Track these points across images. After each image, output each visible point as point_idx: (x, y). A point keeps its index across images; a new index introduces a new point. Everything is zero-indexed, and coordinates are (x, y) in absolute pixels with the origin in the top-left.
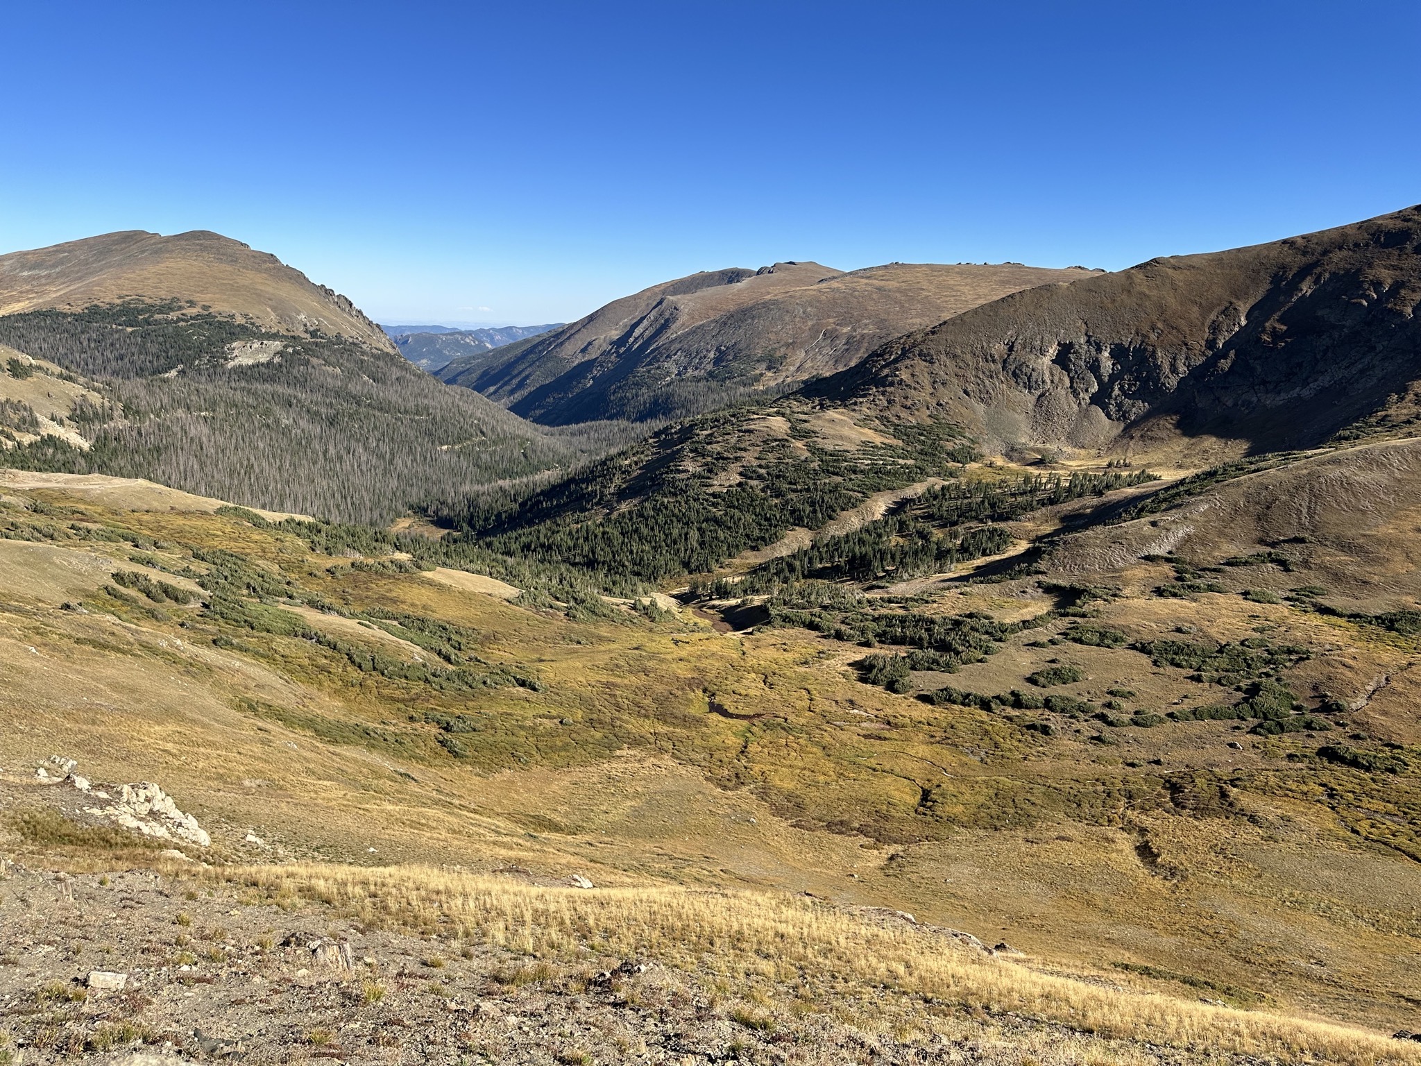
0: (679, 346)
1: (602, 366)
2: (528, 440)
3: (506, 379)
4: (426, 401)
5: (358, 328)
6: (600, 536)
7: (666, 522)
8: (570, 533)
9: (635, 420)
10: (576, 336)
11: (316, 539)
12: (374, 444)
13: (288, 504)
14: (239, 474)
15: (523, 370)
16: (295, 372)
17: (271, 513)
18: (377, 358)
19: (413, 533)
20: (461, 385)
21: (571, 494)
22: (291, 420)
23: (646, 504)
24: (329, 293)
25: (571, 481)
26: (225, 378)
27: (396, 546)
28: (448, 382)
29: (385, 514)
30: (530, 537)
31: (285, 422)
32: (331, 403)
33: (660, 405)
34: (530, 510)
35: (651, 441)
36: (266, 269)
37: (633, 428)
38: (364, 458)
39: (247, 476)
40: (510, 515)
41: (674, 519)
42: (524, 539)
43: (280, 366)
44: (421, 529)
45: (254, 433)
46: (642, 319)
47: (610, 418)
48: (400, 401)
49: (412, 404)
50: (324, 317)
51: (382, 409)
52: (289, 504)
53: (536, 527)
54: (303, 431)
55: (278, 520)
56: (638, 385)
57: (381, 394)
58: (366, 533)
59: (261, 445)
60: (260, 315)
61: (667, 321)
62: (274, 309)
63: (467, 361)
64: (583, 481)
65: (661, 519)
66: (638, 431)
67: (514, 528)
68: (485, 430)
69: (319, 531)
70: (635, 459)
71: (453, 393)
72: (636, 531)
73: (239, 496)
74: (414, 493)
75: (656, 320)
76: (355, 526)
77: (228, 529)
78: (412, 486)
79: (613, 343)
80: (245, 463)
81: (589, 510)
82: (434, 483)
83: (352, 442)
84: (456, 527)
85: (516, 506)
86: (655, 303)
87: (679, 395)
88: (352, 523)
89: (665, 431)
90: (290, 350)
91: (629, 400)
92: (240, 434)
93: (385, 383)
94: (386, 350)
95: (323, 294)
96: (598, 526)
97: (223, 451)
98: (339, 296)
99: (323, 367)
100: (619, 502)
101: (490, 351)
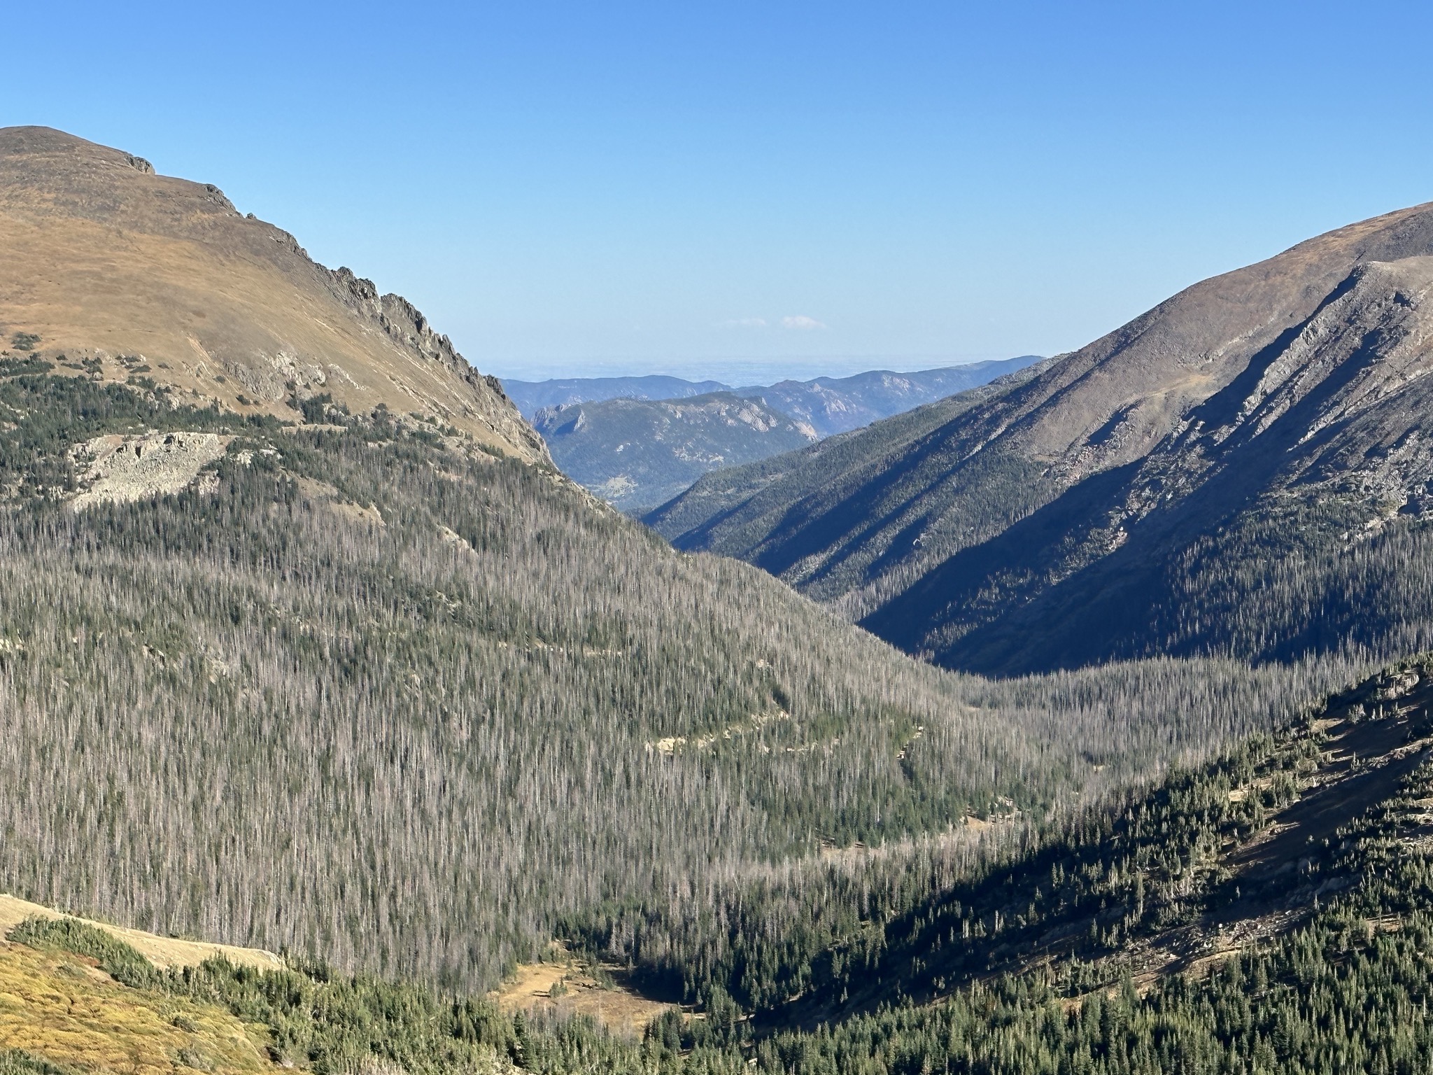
0: (1408, 417)
1: (1155, 485)
2: (918, 720)
3: (856, 532)
4: (618, 604)
5: (435, 390)
6: (1147, 1039)
7: (1371, 1001)
8: (1048, 1029)
9: (1266, 657)
10: (1079, 395)
11: (285, 1023)
12: (465, 735)
13: (213, 912)
14: (82, 821)
15: (910, 503)
16: (254, 519)
17: (164, 942)
18: (484, 475)
19: (564, 1013)
20: (721, 552)
21: (1052, 896)
22: (237, 664)
23: (1303, 938)
24: (363, 290)
25: (1054, 853)
26: (63, 542)
27: (512, 1052)
28: (687, 543)
29: (483, 949)
30: (920, 1036)
31: (221, 666)
32: (350, 612)
33: (1347, 607)
34: (921, 948)
35: (1317, 726)
36: (193, 229)
37: (1256, 685)
38: (433, 778)
39: (105, 828)
40: (859, 961)
41: (1401, 992)
42: (898, 1041)
43: (216, 503)
44: (587, 1000)
45: (132, 702)
46: (1288, 337)
47: (1183, 650)
48: (544, 602)
49: (576, 614)
50: (346, 362)
51: (491, 628)
52: (214, 914)
53: (939, 1003)
54: (267, 694)
55: (181, 963)
56: (1275, 544)
57: (491, 583)
58: (429, 1010)
59: (149, 736)
60: (169, 357)
61: (1372, 338)
62: (209, 341)
63: (743, 478)
64: (1090, 855)
65: (1353, 991)
66: (1275, 693)
67: (866, 1005)
68: (787, 689)
69: (296, 1000)
70: (1264, 784)
71: (696, 578)
72: (1269, 1027)
73: (79, 887)
74: (570, 883)
75: (1336, 335)
76: (396, 986)
77: (41, 988)
78: (566, 862)
79: (1194, 413)
80: (101, 789)
81: (1109, 951)
82: (630, 855)
83: (402, 728)
84: (692, 998)
85: (875, 934)
86: (1332, 285)
87: (1413, 577)
88: (390, 975)
89: (1366, 692)
90: (245, 458)
91: (1242, 592)
92: (92, 702)
93: (503, 549)
94: (510, 452)
95: (345, 294)
96: (1142, 1005)
97: (42, 752)
98: (388, 300)
99: (334, 507)
100: (1209, 927)
101: (812, 449)
